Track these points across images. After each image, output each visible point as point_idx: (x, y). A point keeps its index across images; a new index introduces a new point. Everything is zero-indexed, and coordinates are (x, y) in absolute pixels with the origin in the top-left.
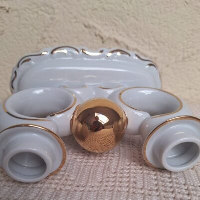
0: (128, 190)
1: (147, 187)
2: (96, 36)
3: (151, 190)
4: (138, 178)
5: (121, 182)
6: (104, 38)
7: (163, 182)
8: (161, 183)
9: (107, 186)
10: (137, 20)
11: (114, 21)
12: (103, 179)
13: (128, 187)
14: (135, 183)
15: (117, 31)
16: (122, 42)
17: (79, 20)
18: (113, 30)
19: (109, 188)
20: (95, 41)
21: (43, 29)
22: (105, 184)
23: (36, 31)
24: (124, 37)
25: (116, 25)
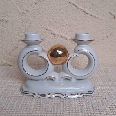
0: (75, 114)
1: (83, 112)
2: (51, 33)
3: (85, 113)
4: (79, 108)
5: (72, 111)
6: (55, 35)
7: (90, 109)
8: (89, 110)
9: (66, 113)
10: (70, 26)
11: (60, 27)
12: (64, 109)
13: (75, 112)
14: (78, 110)
15: (61, 31)
16: (64, 36)
17: (43, 27)
18: (60, 31)
19: (67, 113)
20: (51, 35)
21: (25, 30)
22: (65, 112)
23: (21, 31)
24: (65, 34)
25: (61, 29)
